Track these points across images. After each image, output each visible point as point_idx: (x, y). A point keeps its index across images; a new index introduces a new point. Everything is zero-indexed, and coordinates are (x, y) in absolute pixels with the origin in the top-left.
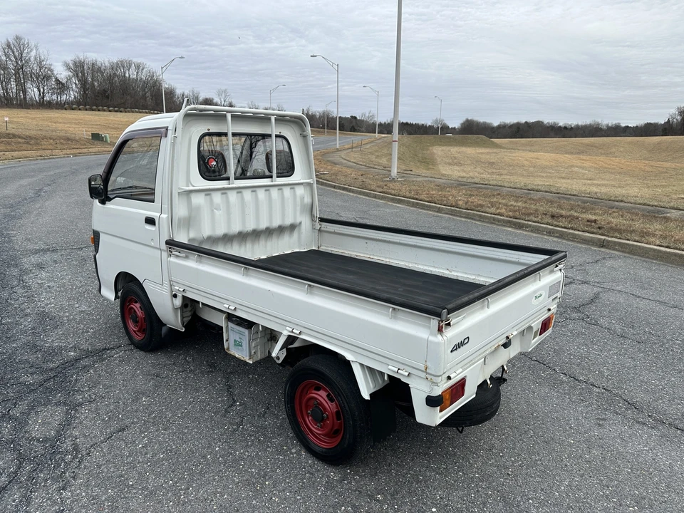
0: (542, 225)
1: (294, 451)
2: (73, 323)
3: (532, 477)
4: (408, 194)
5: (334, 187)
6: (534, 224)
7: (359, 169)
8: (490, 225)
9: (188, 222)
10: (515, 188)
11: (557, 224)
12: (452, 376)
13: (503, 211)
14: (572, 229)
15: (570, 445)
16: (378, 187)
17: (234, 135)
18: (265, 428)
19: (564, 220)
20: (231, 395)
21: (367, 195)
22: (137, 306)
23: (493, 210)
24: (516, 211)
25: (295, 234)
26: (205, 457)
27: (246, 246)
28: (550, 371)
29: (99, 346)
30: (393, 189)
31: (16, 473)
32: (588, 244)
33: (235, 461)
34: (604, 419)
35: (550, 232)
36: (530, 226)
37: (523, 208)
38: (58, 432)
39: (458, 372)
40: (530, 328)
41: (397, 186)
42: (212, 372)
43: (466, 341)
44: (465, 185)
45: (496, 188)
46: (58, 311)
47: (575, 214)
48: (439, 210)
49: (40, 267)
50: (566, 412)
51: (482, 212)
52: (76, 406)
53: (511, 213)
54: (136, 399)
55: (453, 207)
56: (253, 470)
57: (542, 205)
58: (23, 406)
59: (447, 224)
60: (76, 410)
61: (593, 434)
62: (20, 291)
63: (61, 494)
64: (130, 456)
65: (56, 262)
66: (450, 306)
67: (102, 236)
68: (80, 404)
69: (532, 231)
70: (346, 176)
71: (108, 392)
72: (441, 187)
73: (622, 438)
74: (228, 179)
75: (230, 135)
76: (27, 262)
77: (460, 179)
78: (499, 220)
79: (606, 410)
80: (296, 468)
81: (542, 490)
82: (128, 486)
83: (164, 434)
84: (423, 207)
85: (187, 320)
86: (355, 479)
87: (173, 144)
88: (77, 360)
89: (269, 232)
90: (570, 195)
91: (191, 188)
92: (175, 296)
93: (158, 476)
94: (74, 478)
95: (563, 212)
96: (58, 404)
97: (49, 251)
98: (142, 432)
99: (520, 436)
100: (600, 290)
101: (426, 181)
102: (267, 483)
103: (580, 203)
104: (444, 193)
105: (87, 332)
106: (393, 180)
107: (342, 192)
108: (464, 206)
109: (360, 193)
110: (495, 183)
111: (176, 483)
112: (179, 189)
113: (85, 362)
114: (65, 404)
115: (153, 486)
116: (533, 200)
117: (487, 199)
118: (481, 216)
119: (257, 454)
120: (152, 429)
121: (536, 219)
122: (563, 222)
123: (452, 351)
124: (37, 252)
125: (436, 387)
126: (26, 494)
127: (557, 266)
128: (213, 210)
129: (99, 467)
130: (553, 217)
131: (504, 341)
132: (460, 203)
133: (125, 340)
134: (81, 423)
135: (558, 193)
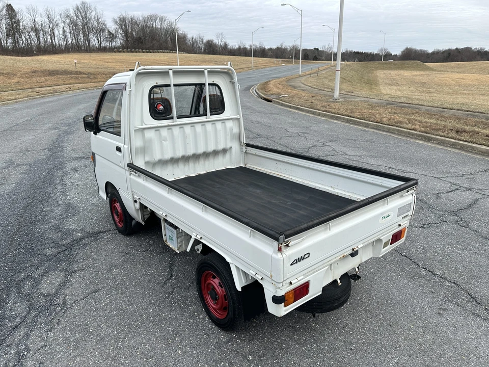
0: (447, 139)
1: (201, 317)
2: (86, 212)
3: (369, 353)
4: (344, 112)
5: (290, 107)
6: (441, 138)
7: (311, 92)
8: (405, 138)
9: (143, 150)
10: (433, 107)
11: (460, 138)
12: (293, 282)
13: (417, 127)
14: (472, 142)
15: (409, 329)
16: (322, 106)
17: (175, 85)
18: (187, 298)
19: (466, 134)
20: (171, 270)
21: (313, 113)
22: (117, 205)
23: (409, 126)
24: (427, 127)
25: (228, 155)
26: (141, 316)
27: (189, 166)
28: (413, 266)
29: (97, 229)
30: (334, 109)
31: (25, 317)
32: (483, 155)
33: (161, 321)
34: (445, 310)
35: (453, 145)
36: (437, 139)
37: (435, 124)
38: (57, 290)
39: (299, 279)
40: (379, 240)
41: (337, 105)
42: (163, 252)
43: (306, 256)
44: (392, 104)
45: (417, 106)
46: (78, 203)
47: (477, 130)
48: (367, 126)
49: (76, 170)
50: (415, 301)
51: (400, 127)
52: (71, 273)
53: (423, 129)
54: (110, 270)
55: (378, 123)
56: (170, 329)
57: (450, 122)
58: (41, 270)
59: (370, 138)
60: (71, 276)
61: (431, 321)
62: (59, 187)
63: (48, 334)
64: (95, 311)
65: (86, 166)
66: (288, 233)
67: (97, 157)
68: (75, 271)
69: (438, 144)
70: (300, 98)
71: (94, 264)
72: (372, 106)
73: (455, 327)
74: (172, 118)
75: (172, 85)
76: (69, 166)
77: (390, 99)
78: (413, 135)
79: (450, 301)
80: (199, 330)
81: (374, 364)
82: (89, 332)
83: (120, 297)
84: (355, 123)
85: (146, 217)
86: (237, 342)
87: (130, 95)
88: (81, 239)
89: (206, 155)
90: (478, 112)
91: (145, 126)
92: (135, 201)
93: (108, 327)
94: (58, 323)
95: (467, 128)
96: (62, 270)
97: (84, 158)
98: (107, 294)
99: (371, 318)
100: (480, 196)
101: (361, 101)
102: (177, 339)
103: (484, 120)
104: (373, 111)
105: (92, 219)
106: (336, 101)
107: (295, 111)
108: (387, 122)
109: (308, 112)
110: (417, 102)
111: (119, 333)
112: (135, 127)
113: (84, 242)
114: (66, 271)
115: (104, 334)
116: (444, 117)
117: (407, 117)
118: (399, 130)
119: (176, 317)
120: (114, 292)
121: (443, 134)
122: (466, 136)
123: (291, 265)
124: (77, 159)
125: (279, 290)
126: (28, 332)
127: (408, 191)
128: (161, 141)
129: (75, 317)
130: (457, 132)
131: (351, 252)
132: (384, 120)
133: (114, 227)
134: (72, 285)
135: (468, 111)
